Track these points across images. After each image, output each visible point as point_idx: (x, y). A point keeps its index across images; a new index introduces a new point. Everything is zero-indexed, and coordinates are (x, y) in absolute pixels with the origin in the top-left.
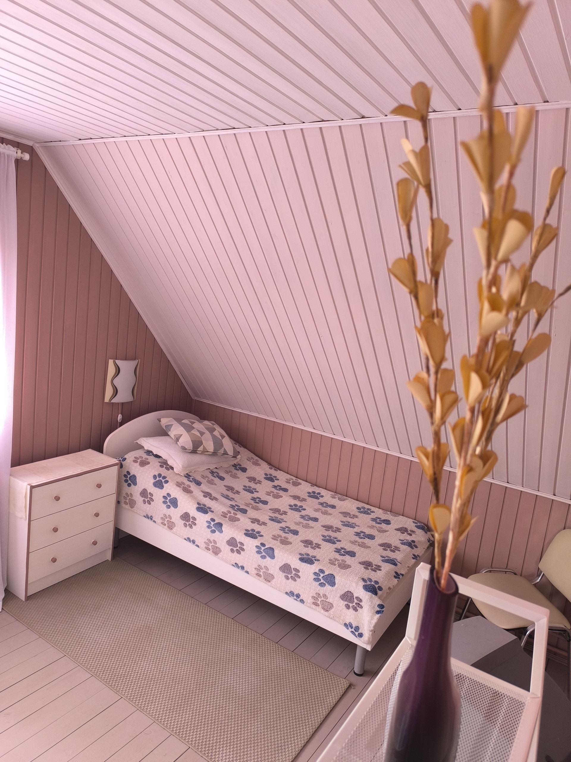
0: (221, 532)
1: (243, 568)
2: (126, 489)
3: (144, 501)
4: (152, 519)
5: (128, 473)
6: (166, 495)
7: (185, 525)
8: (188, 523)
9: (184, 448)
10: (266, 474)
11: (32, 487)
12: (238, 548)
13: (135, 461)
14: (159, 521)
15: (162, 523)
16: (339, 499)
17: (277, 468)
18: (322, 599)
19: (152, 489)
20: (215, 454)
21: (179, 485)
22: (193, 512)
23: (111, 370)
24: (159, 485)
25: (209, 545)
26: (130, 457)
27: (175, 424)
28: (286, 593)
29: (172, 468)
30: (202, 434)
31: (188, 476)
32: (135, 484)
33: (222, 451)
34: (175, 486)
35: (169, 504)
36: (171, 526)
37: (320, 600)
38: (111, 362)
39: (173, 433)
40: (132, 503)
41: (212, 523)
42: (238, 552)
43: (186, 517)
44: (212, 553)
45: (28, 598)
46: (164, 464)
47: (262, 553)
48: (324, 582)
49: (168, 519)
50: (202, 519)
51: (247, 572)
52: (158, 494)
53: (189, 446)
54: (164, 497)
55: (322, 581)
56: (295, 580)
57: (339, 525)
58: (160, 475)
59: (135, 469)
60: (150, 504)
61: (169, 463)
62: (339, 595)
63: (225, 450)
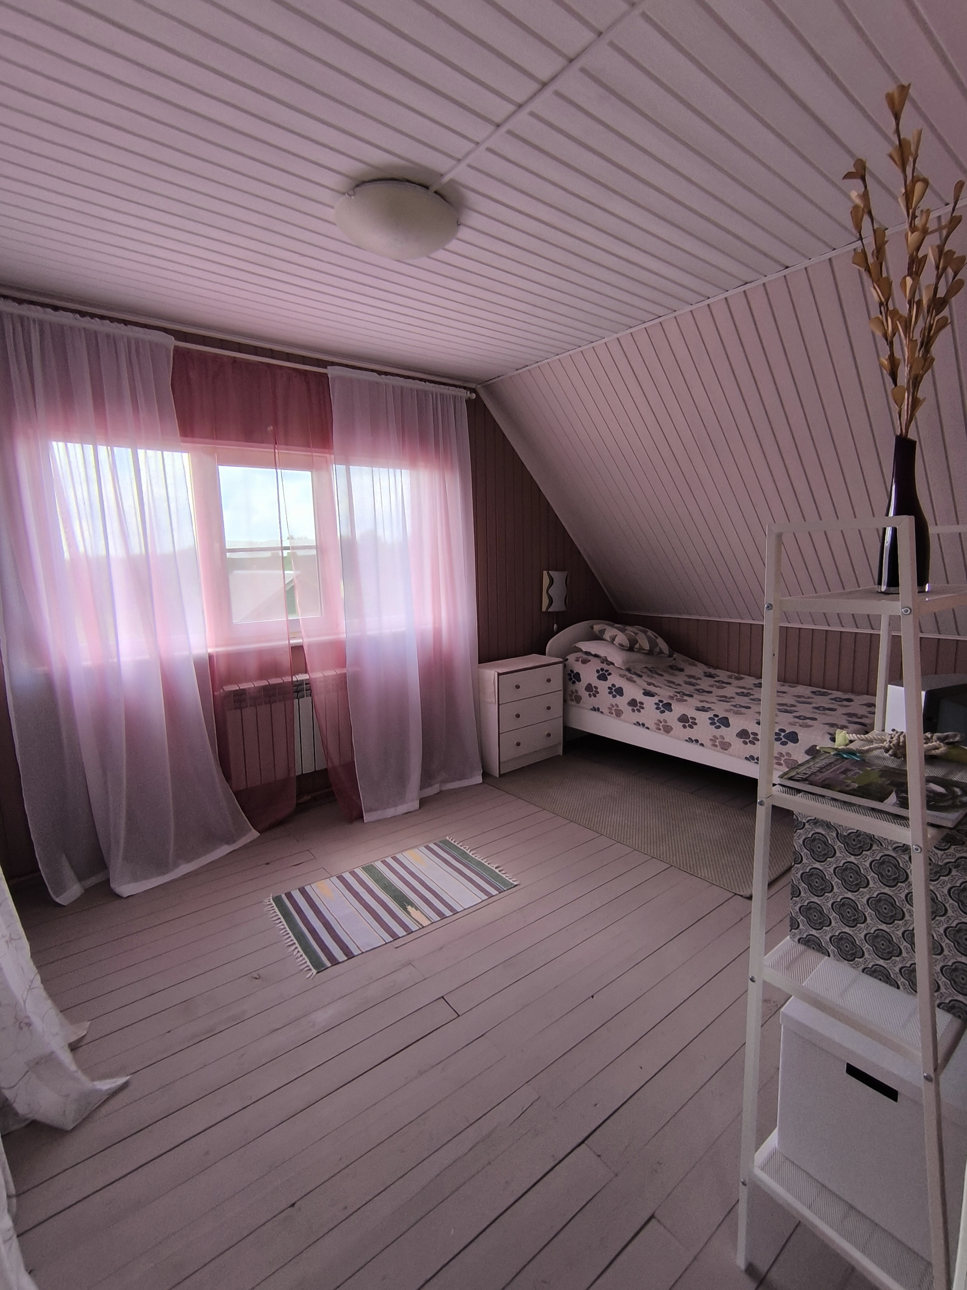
0: (671, 710)
1: (697, 741)
2: (572, 687)
3: (590, 695)
4: (599, 710)
5: (572, 671)
6: (611, 686)
7: (633, 711)
8: (635, 709)
9: (621, 645)
10: (705, 673)
11: (499, 674)
12: (690, 723)
13: (577, 660)
14: (606, 711)
15: (610, 713)
16: (790, 686)
17: (716, 668)
18: (786, 757)
19: (596, 682)
20: (650, 653)
21: (622, 676)
22: (640, 697)
23: (546, 581)
24: (603, 677)
25: (659, 725)
26: (571, 658)
27: (608, 628)
28: (746, 758)
29: (613, 664)
30: (636, 634)
31: (629, 670)
32: (579, 680)
33: (657, 650)
34: (618, 677)
35: (614, 693)
36: (619, 713)
37: (783, 759)
38: (545, 573)
39: (607, 636)
40: (578, 699)
41: (661, 704)
42: (691, 727)
43: (633, 703)
44: (664, 733)
45: (501, 776)
46: (605, 660)
47: (716, 723)
48: (786, 740)
49: (615, 708)
50: (650, 702)
51: (702, 745)
52: (603, 686)
53: (626, 643)
54: (609, 688)
55: (784, 740)
56: (755, 744)
57: (794, 703)
58: (602, 670)
59: (578, 667)
60: (595, 696)
61: (609, 659)
62: (803, 751)
63: (660, 649)
